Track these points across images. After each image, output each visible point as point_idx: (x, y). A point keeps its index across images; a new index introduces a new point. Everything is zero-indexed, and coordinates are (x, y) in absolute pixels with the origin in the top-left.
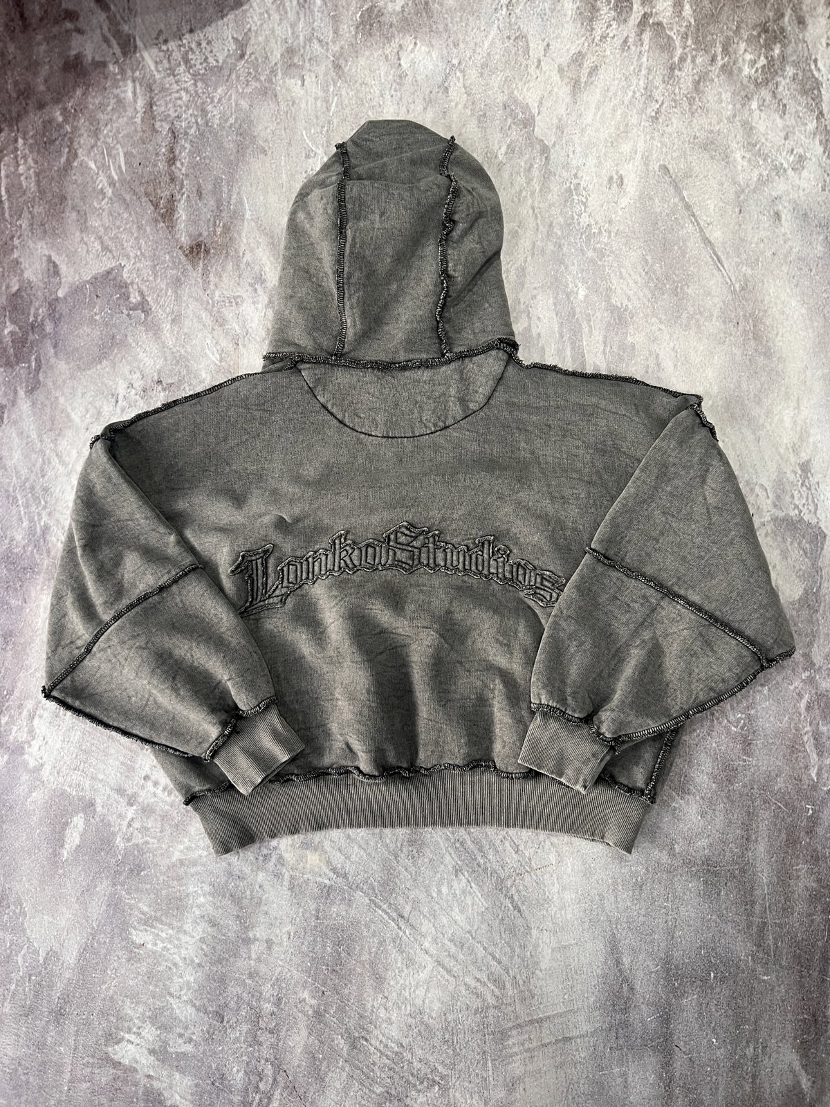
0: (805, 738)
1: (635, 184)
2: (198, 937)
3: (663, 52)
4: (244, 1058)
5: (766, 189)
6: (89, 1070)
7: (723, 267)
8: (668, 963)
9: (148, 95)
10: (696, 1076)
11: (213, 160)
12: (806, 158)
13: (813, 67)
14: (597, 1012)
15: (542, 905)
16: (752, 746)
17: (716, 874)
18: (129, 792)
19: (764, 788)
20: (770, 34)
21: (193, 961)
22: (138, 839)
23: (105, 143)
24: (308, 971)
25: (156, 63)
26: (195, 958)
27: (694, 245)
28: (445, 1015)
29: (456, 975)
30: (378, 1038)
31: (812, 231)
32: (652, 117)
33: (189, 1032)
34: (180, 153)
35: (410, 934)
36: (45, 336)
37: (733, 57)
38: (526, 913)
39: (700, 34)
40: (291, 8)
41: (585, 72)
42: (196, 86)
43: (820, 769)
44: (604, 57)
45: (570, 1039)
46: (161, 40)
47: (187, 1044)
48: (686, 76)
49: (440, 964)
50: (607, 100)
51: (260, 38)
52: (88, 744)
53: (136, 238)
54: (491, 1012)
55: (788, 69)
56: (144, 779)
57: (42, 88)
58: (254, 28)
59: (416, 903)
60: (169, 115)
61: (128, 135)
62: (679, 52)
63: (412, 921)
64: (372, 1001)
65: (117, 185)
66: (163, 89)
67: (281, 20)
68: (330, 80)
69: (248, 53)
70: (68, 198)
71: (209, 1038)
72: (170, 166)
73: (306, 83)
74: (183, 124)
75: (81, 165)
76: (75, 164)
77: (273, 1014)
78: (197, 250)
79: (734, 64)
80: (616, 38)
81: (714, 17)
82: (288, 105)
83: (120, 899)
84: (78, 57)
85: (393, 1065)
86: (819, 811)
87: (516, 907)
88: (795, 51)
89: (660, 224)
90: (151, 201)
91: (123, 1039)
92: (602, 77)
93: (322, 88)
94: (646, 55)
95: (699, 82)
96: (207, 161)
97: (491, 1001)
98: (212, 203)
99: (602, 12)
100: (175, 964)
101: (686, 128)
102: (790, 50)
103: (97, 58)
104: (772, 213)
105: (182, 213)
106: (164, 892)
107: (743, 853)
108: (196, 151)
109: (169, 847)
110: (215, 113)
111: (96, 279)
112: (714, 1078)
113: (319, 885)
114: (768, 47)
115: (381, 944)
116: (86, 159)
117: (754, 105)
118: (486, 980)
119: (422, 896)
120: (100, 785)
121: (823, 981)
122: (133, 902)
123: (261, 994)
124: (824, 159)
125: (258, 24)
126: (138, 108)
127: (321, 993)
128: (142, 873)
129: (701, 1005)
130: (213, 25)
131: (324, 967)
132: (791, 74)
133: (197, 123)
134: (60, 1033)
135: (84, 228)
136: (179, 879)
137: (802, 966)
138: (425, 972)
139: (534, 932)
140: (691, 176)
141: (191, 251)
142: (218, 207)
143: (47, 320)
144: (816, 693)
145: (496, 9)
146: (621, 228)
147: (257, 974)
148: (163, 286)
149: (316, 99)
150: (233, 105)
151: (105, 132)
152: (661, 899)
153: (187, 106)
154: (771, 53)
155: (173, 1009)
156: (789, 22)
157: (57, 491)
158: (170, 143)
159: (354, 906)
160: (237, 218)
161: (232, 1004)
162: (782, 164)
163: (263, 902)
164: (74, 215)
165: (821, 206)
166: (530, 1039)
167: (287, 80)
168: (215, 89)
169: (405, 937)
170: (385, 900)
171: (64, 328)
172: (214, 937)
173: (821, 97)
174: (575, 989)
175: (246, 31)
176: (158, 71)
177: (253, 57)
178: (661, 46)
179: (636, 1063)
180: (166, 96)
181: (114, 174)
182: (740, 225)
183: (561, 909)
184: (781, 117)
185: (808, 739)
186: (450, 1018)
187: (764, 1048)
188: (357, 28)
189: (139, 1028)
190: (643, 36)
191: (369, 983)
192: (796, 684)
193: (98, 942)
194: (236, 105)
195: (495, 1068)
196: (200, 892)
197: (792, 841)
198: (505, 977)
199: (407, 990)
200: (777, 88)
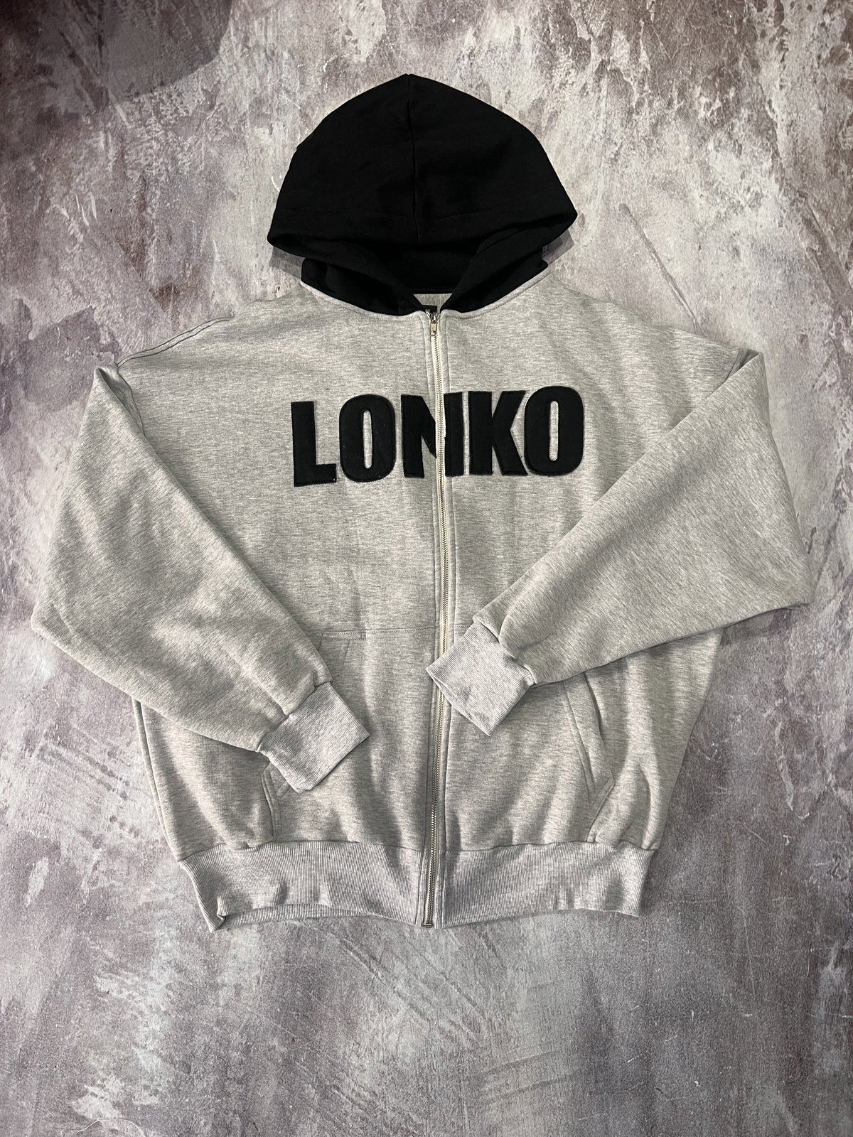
0: (781, 767)
1: (596, 223)
2: (164, 984)
3: (621, 97)
4: (212, 1110)
5: (724, 226)
6: (51, 1125)
7: (685, 301)
8: (646, 1002)
9: (120, 145)
10: (679, 1121)
11: (183, 206)
12: (763, 196)
13: (767, 108)
14: (576, 1056)
15: (517, 944)
16: (726, 776)
17: (694, 908)
18: (95, 834)
19: (740, 818)
20: (724, 78)
21: (159, 1009)
22: (104, 882)
23: (77, 191)
24: (277, 1018)
25: (128, 114)
26: (161, 1006)
27: (656, 281)
28: (419, 1060)
29: (430, 1018)
30: (349, 1086)
31: (771, 266)
32: (612, 159)
33: (155, 1083)
34: (151, 199)
35: (382, 976)
36: (14, 379)
37: (689, 100)
38: (501, 953)
39: (657, 79)
40: (259, 62)
41: (546, 116)
42: (167, 136)
43: (796, 798)
44: (563, 102)
45: (548, 1083)
46: (133, 92)
47: (153, 1097)
48: (644, 120)
49: (413, 1007)
50: (567, 143)
51: (229, 90)
52: (54, 786)
53: (106, 282)
54: (466, 1057)
55: (743, 110)
56: (111, 820)
57: (16, 139)
58: (223, 80)
59: (388, 944)
60: (140, 164)
61: (101, 184)
62: (636, 97)
63: (384, 962)
64: (344, 1047)
65: (89, 230)
66: (134, 139)
67: (249, 72)
68: (297, 128)
69: (217, 104)
70: (40, 243)
71: (176, 1089)
72: (140, 212)
73: (274, 131)
74: (154, 172)
75: (54, 212)
76: (48, 211)
77: (241, 1063)
78: (167, 293)
79: (690, 107)
80: (575, 85)
81: (669, 63)
82: (256, 152)
83: (84, 945)
84: (51, 110)
85: (365, 1115)
86: (797, 841)
87: (491, 946)
88: (749, 94)
89: (622, 260)
90: (122, 246)
91: (86, 1092)
92: (562, 121)
93: (290, 136)
94: (605, 100)
95: (656, 125)
96: (177, 207)
97: (467, 1045)
98: (182, 247)
99: (561, 61)
100: (141, 1013)
101: (645, 169)
102: (744, 92)
103: (70, 110)
104: (731, 248)
105: (152, 257)
106: (130, 937)
107: (720, 886)
108: (166, 196)
109: (136, 890)
110: (185, 161)
111: (67, 321)
112: (698, 1122)
113: (290, 926)
114: (723, 91)
115: (353, 987)
116: (58, 206)
117: (711, 146)
118: (461, 1023)
119: (394, 936)
120: (65, 827)
121: (807, 1018)
122: (98, 948)
123: (229, 1042)
124: (780, 197)
125: (228, 75)
126: (110, 158)
127: (290, 1040)
128: (108, 918)
129: (682, 1045)
130: (184, 79)
131: (294, 1013)
132: (746, 116)
133: (167, 170)
134: (22, 1087)
135: (56, 273)
136: (145, 923)
137: (785, 1003)
138: (398, 1016)
139: (510, 972)
140: (650, 215)
141: (161, 294)
142: (187, 251)
143: (18, 362)
144: (790, 720)
145: (458, 59)
146: (584, 265)
147: (225, 1021)
148: (134, 328)
149: (284, 146)
150: (203, 153)
151: (77, 180)
152: (639, 935)
153: (158, 155)
154: (726, 96)
155: (138, 1060)
156: (743, 66)
157: (26, 529)
158: (141, 190)
159: (325, 948)
160: (206, 261)
161: (200, 1054)
162: (739, 202)
163: (232, 946)
164: (46, 260)
165: (779, 241)
166: (507, 1084)
167: (255, 129)
168: (186, 139)
169: (377, 980)
170: (357, 941)
171: (35, 370)
172: (181, 984)
173: (776, 137)
174: (552, 1031)
175: (215, 83)
176: (130, 122)
177: (222, 107)
178: (619, 91)
179: (617, 1108)
180: (137, 145)
181: (85, 220)
182: (700, 261)
183: (536, 947)
184: (737, 157)
185: (783, 767)
186: (424, 1064)
187: (749, 1089)
188: (323, 79)
189: (103, 1080)
190: (601, 83)
191: (340, 1028)
192: (769, 712)
193: (62, 992)
194: (206, 153)
195: (471, 1115)
196: (166, 936)
197: (770, 872)
198: (480, 1020)
199: (380, 1034)
200: (732, 129)
